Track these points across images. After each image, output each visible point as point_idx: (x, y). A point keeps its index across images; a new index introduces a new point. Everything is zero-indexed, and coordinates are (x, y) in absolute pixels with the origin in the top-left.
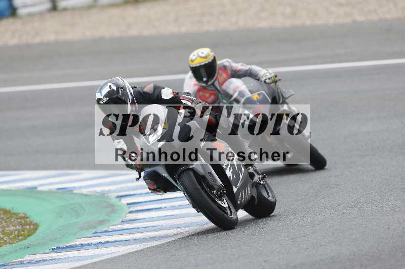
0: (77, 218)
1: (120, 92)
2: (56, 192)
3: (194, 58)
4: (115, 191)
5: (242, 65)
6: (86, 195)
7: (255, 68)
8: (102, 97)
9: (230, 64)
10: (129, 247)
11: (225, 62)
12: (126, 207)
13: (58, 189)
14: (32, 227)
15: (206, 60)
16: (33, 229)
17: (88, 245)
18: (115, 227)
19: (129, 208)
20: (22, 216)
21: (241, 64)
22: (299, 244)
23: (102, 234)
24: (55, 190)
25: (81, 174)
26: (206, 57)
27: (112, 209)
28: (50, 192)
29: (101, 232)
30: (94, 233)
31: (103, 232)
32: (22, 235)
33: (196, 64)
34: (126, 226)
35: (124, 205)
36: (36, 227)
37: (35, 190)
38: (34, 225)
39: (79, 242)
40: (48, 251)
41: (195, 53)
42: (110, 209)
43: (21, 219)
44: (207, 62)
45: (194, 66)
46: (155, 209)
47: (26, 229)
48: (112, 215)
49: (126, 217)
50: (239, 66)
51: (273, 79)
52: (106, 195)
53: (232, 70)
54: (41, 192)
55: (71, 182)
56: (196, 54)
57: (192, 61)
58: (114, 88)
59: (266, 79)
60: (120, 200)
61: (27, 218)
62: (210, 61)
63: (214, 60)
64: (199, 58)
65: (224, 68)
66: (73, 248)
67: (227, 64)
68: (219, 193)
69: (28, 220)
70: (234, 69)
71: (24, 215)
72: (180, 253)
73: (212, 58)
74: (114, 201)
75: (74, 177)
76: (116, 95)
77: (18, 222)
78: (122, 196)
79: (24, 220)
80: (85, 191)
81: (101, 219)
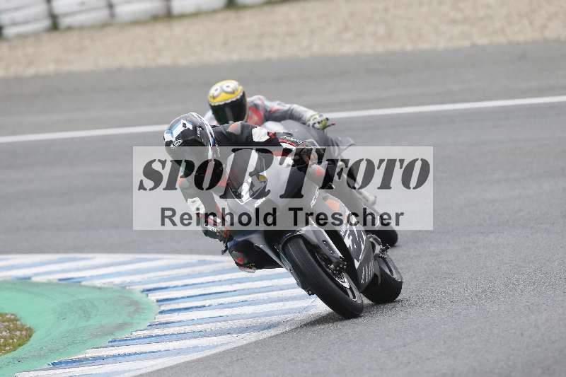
0: (87, 321)
1: (198, 132)
2: (58, 284)
3: (216, 93)
4: (140, 283)
5: (279, 104)
6: (100, 288)
7: (298, 108)
8: (174, 140)
9: (263, 102)
10: (160, 361)
11: (255, 100)
12: (155, 305)
13: (60, 280)
14: (24, 333)
15: (233, 96)
16: (26, 336)
17: (103, 358)
18: (139, 332)
19: (160, 306)
20: (9, 318)
21: (278, 102)
22: (397, 357)
23: (122, 343)
24: (55, 281)
25: (92, 258)
26: (233, 92)
27: (136, 307)
28: (49, 284)
29: (120, 341)
30: (111, 342)
31: (123, 340)
32: (9, 345)
33: (219, 101)
34: (156, 332)
35: (152, 302)
36: (29, 332)
37: (29, 281)
38: (26, 330)
39: (91, 353)
40: (46, 366)
41: (218, 86)
42: (132, 309)
43: (8, 322)
44: (234, 99)
45: (217, 104)
46: (197, 307)
47: (16, 335)
48: (137, 316)
49: (155, 319)
50: (275, 105)
51: (323, 122)
52: (127, 288)
53: (266, 111)
54: (37, 285)
55: (78, 270)
56: (218, 88)
57: (214, 98)
58: (190, 126)
59: (315, 123)
60: (147, 295)
61: (17, 320)
62: (238, 97)
63: (243, 96)
64: (223, 94)
65: (256, 108)
66: (81, 362)
67: (258, 102)
68: (338, 268)
69: (18, 323)
70: (269, 109)
71: (13, 317)
72: (231, 369)
73: (241, 94)
74: (138, 296)
75: (81, 264)
76: (193, 137)
77: (5, 327)
78: (149, 290)
79: (13, 324)
80: (98, 283)
81: (121, 321)
